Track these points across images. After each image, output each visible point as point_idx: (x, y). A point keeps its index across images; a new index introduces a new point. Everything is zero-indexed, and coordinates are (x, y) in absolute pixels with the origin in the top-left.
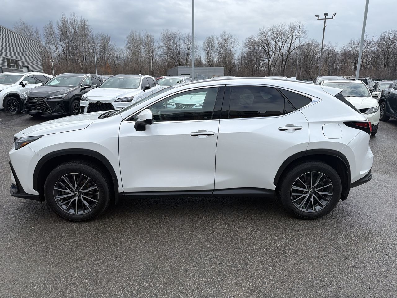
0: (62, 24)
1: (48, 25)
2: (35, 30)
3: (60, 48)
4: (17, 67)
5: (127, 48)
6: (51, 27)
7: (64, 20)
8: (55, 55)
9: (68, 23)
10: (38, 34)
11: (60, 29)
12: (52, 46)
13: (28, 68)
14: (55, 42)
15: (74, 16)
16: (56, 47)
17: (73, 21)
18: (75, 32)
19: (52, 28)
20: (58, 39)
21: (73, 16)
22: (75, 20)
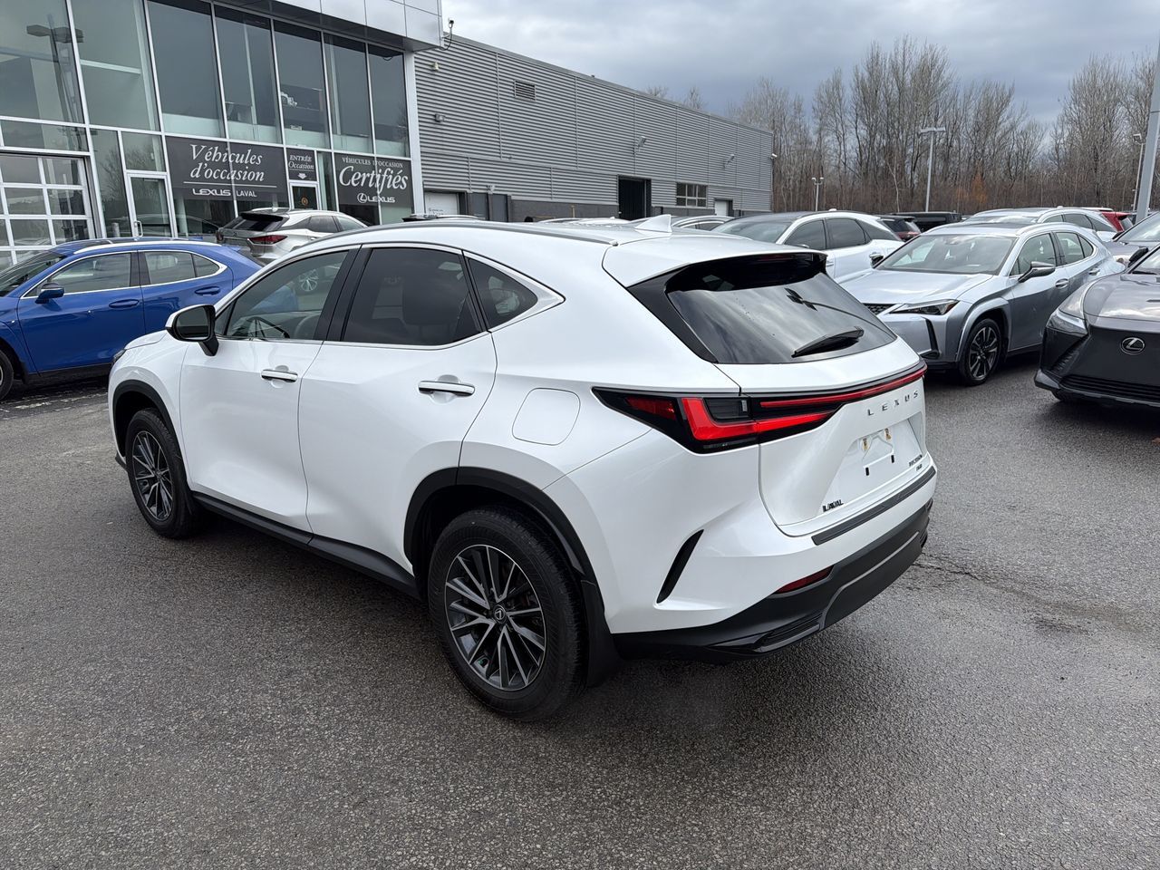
0: (866, 74)
1: (829, 80)
2: (792, 98)
3: (852, 143)
4: (702, 203)
5: (1066, 120)
6: (837, 85)
7: (874, 63)
8: (831, 162)
9: (887, 66)
10: (798, 109)
11: (861, 85)
12: (830, 138)
13: (730, 203)
14: (840, 126)
15: (905, 42)
16: (841, 139)
17: (900, 58)
18: (901, 91)
19: (838, 88)
20: (850, 118)
21: (901, 45)
22: (907, 56)
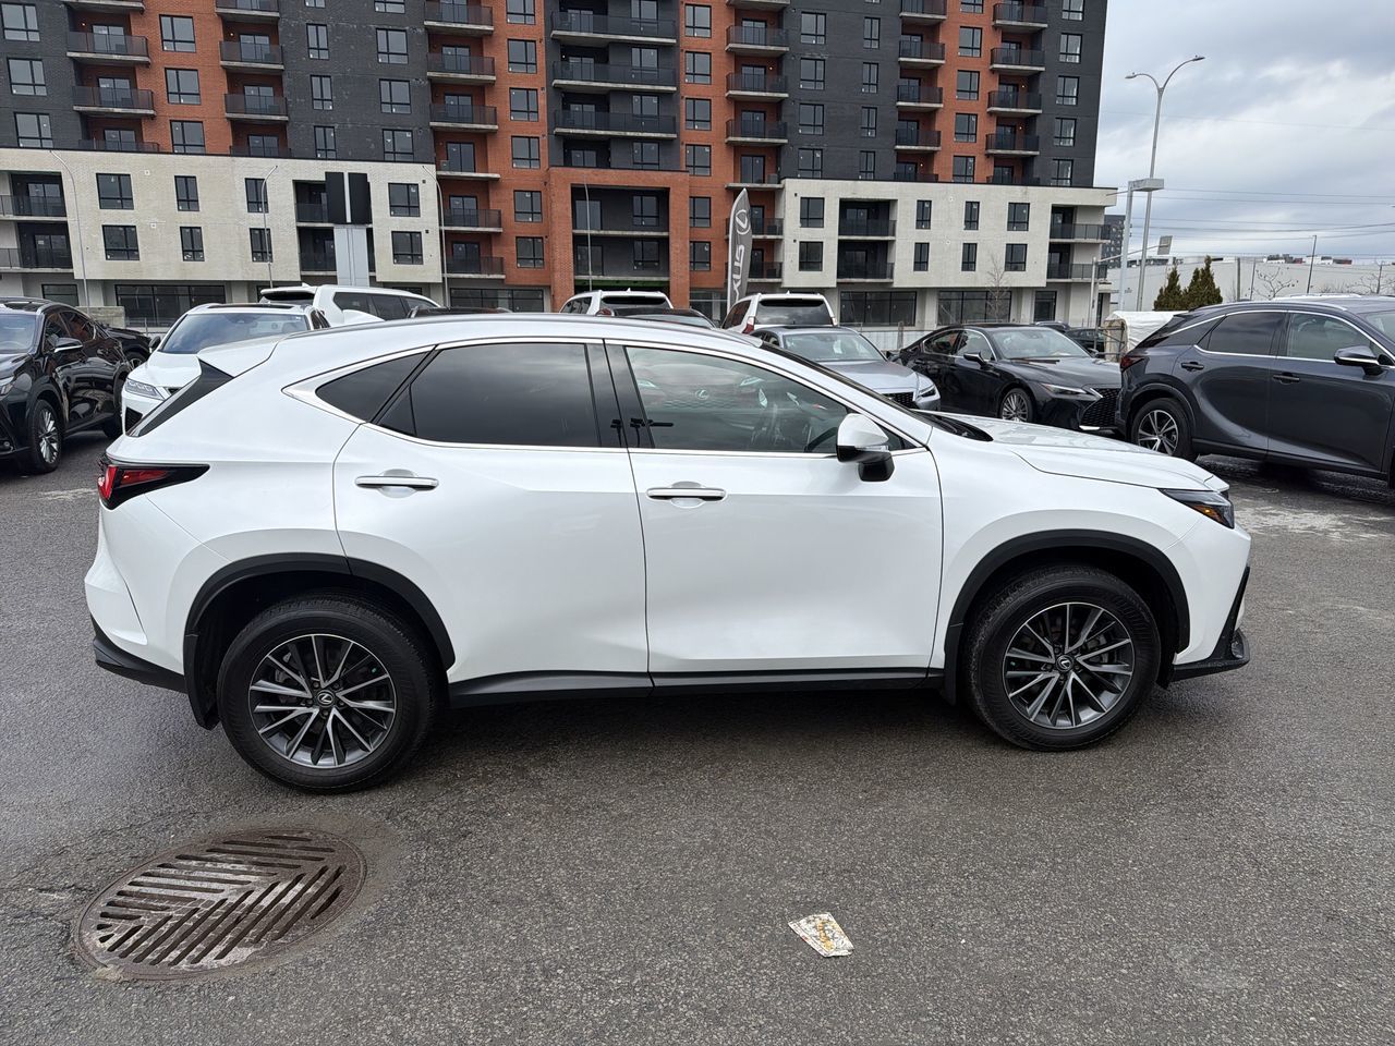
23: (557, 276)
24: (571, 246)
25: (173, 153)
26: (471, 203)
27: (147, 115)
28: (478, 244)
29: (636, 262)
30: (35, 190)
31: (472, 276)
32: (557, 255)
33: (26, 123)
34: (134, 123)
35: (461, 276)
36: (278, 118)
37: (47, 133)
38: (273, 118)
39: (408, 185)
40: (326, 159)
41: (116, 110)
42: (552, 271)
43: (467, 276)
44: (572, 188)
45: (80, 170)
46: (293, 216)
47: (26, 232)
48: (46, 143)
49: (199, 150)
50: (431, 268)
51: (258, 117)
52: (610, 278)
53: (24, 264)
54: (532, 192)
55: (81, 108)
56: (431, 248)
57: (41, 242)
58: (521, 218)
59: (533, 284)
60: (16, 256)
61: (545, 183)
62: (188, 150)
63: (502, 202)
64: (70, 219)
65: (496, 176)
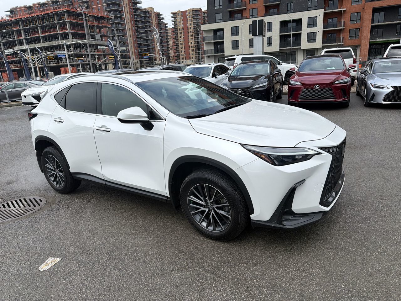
23: (363, 41)
24: (370, 30)
25: (250, 18)
26: (335, 20)
27: (244, 9)
28: (336, 33)
29: (397, 33)
30: (218, 33)
31: (332, 44)
32: (364, 34)
33: (218, 16)
34: (241, 11)
35: (328, 45)
36: (277, 3)
37: (221, 18)
38: (276, 3)
39: (314, 17)
40: (290, 13)
41: (237, 9)
42: (361, 40)
43: (330, 44)
44: (373, 9)
45: (227, 26)
46: (279, 32)
47: (216, 44)
48: (222, 21)
49: (257, 16)
50: (318, 44)
51: (272, 3)
52: (384, 40)
53: (215, 53)
54: (357, 13)
55: (229, 10)
56: (319, 37)
57: (219, 47)
58: (352, 22)
59: (354, 45)
60: (213, 51)
61: (363, 9)
62: (254, 17)
63: (345, 18)
64: (225, 40)
65: (345, 9)
